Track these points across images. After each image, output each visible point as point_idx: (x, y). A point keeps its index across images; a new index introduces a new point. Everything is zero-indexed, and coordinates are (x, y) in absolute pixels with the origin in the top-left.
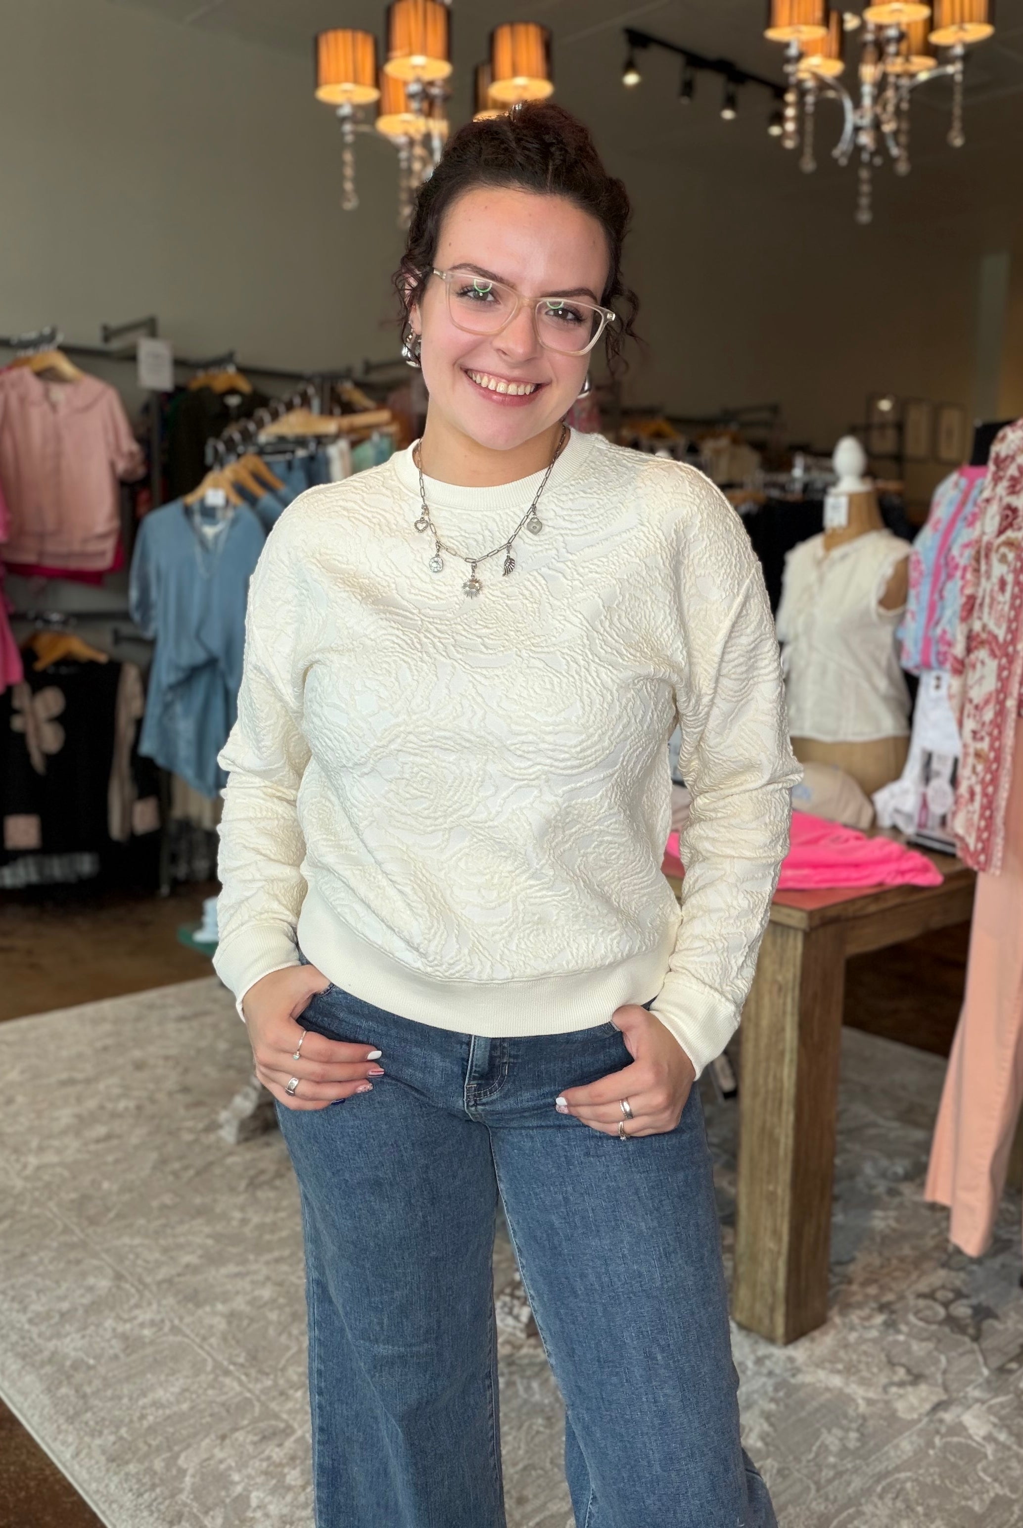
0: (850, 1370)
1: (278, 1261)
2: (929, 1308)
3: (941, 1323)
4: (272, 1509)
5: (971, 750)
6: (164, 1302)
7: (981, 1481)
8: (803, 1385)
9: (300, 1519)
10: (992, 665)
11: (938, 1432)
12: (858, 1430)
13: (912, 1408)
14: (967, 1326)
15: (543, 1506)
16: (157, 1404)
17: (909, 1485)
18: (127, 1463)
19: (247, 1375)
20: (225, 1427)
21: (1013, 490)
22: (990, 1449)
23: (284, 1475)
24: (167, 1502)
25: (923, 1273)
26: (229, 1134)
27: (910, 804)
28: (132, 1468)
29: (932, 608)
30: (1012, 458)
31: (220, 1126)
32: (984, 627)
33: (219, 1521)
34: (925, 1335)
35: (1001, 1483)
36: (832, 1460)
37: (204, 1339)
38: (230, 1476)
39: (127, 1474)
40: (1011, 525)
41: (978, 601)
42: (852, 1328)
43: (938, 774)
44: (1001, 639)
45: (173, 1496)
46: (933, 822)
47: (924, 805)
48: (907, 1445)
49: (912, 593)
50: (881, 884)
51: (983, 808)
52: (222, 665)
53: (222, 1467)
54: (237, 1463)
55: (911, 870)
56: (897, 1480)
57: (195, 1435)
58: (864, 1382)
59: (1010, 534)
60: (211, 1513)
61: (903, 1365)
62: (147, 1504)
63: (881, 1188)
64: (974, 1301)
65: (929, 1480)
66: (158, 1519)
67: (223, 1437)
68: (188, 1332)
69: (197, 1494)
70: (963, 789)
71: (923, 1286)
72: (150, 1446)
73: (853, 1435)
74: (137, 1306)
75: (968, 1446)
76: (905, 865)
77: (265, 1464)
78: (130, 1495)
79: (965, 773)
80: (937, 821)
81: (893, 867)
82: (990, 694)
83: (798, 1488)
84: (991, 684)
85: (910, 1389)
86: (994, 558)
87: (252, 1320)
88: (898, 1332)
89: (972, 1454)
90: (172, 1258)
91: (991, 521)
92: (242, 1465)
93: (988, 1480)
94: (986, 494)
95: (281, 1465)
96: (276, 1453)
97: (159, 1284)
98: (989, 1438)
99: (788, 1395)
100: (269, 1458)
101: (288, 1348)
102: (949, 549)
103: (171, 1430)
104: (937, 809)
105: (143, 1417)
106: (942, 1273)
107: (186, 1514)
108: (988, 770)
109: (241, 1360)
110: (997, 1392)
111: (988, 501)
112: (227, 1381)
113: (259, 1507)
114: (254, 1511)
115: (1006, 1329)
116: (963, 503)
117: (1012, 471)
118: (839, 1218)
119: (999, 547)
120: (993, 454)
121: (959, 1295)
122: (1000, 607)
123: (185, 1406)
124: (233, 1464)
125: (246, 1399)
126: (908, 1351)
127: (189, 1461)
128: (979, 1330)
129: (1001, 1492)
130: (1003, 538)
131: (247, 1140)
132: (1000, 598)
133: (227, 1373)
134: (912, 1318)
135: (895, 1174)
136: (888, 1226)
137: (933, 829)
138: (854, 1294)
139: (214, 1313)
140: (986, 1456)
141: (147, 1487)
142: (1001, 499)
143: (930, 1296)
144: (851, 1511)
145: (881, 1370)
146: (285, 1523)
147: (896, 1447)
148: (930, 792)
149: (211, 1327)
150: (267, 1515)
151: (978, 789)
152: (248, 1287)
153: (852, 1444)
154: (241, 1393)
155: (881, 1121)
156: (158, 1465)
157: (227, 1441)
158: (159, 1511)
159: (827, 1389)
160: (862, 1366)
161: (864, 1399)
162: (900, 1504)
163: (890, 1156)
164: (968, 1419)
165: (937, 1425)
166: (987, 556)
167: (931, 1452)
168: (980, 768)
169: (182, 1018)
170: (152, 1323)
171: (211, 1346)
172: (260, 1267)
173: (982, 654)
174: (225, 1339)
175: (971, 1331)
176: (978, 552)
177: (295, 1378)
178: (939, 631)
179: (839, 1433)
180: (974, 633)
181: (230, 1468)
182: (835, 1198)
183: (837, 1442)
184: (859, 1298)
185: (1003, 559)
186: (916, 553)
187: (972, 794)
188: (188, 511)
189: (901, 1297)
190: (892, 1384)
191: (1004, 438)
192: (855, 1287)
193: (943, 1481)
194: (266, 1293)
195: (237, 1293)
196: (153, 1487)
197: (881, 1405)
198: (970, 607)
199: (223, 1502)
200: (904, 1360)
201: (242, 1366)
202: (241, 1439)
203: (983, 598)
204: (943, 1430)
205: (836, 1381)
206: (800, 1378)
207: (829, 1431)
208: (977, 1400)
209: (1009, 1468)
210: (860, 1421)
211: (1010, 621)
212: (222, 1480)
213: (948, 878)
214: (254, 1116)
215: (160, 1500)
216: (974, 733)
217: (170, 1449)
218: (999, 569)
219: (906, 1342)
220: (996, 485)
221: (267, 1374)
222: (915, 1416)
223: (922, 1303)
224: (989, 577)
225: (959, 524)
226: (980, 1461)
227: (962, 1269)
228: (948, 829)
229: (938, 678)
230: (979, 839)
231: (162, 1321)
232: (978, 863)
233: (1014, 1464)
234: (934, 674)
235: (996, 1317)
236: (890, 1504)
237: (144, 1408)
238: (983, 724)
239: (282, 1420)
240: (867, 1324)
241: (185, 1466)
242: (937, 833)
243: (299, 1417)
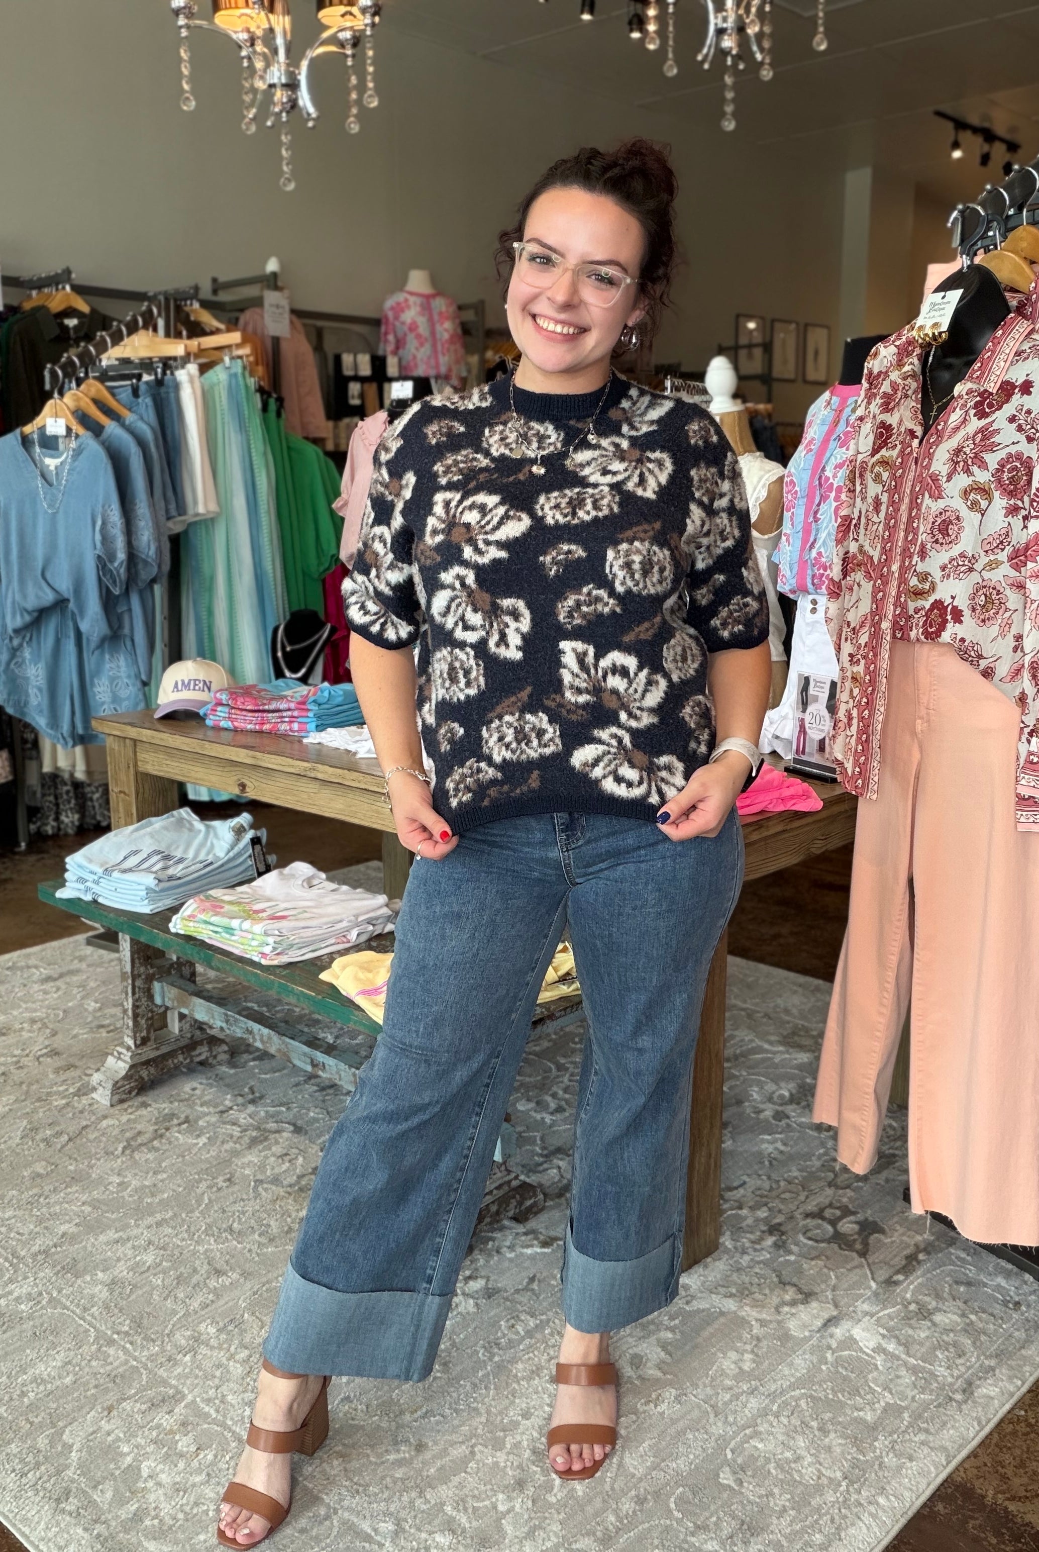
0: (743, 1293)
1: (159, 1224)
2: (818, 1227)
3: (829, 1241)
4: (164, 1478)
5: (849, 674)
6: (42, 1274)
7: (872, 1391)
8: (699, 1311)
9: (194, 1485)
10: (867, 586)
11: (829, 1347)
12: (752, 1352)
13: (805, 1326)
14: (855, 1240)
15: (444, 1452)
16: (38, 1380)
17: (803, 1403)
18: (9, 1443)
19: (131, 1343)
20: (111, 1398)
21: (887, 408)
22: (879, 1361)
23: (177, 1442)
24: (52, 1482)
25: (811, 1193)
26: (102, 1097)
27: (789, 730)
28: (13, 1448)
29: (807, 531)
30: (886, 374)
31: (94, 1089)
32: (861, 548)
33: (109, 1495)
34: (814, 1253)
35: (891, 1393)
36: (728, 1383)
37: (85, 1309)
38: (119, 1447)
39: (7, 1454)
40: (885, 443)
41: (854, 522)
42: (744, 1252)
43: (816, 699)
44: (876, 560)
45: (59, 1472)
46: (811, 748)
47: (802, 730)
48: (801, 1363)
49: (787, 515)
50: (762, 812)
51: (860, 732)
52: (72, 605)
53: (110, 1439)
54: (125, 1433)
55: (792, 797)
56: (792, 1397)
57: (80, 1408)
58: (756, 1305)
59: (883, 452)
60: (100, 1487)
61: (795, 1285)
62: (31, 1484)
63: (768, 1113)
64: (860, 1217)
65: (822, 1395)
66: (43, 1498)
67: (110, 1409)
68: (68, 1303)
69: (84, 1468)
70: (841, 714)
71: (811, 1207)
72: (32, 1423)
73: (747, 1356)
74: (11, 1281)
75: (859, 1358)
76: (787, 793)
77: (154, 1433)
78: (13, 1475)
79: (843, 696)
80: (816, 746)
81: (776, 794)
82: (866, 616)
83: (696, 1414)
84: (866, 606)
85: (801, 1307)
86: (869, 477)
87: (135, 1286)
88: (790, 1252)
89: (863, 1367)
90: (46, 1228)
91: (865, 441)
92: (130, 1435)
93: (879, 1389)
94: (860, 412)
95: (171, 1432)
96: (166, 1421)
97: (35, 1255)
98: (879, 1350)
99: (683, 1323)
100: (158, 1426)
101: (174, 1312)
102: (823, 469)
103: (55, 1406)
104: (815, 735)
105: (23, 1394)
106: (829, 1192)
107: (74, 1490)
108: (864, 693)
109: (126, 1328)
110: (885, 1305)
111: (861, 419)
112: (111, 1351)
113: (150, 1477)
114: (146, 1481)
115: (893, 1242)
116: (836, 423)
117: (886, 387)
118: (728, 1145)
119: (873, 466)
120: (866, 371)
121: (847, 1212)
122: (875, 527)
123: (68, 1380)
124: (122, 1435)
125: (132, 1367)
126: (800, 1272)
127: (74, 1436)
128: (866, 1244)
129: (892, 1402)
130: (877, 456)
131: (122, 1101)
132: (875, 519)
133: (111, 1342)
134: (801, 1238)
135: (782, 1097)
136: (776, 1149)
137: (811, 754)
138: (745, 1218)
139: (95, 1282)
140: (877, 1368)
141: (32, 1466)
142: (874, 417)
143: (819, 1214)
144: (748, 1431)
145: (772, 1290)
146: (178, 1490)
147: (791, 1365)
148: (808, 718)
149: (93, 1296)
150: (159, 1484)
151: (855, 713)
152: (130, 1253)
153: (747, 1366)
154: (127, 1362)
155: (766, 1046)
156: (42, 1442)
157: (115, 1413)
158: (45, 1489)
159: (722, 1314)
160: (755, 1289)
161: (757, 1320)
162: (795, 1421)
163: (776, 1080)
164: (858, 1332)
165: (829, 1340)
166: (861, 476)
167: (824, 1367)
168: (856, 691)
169: (49, 979)
170: (30, 1298)
171: (93, 1316)
172: (141, 1232)
173: (858, 576)
174: (107, 1307)
175: (858, 1246)
176: (853, 472)
177: (183, 1342)
178: (814, 553)
179: (733, 1355)
180: (850, 555)
181: (118, 1439)
182: (725, 1125)
183: (733, 1366)
184: (750, 1221)
185: (878, 478)
186: (790, 475)
187: (850, 718)
188: (26, 441)
189: (791, 1218)
190: (784, 1303)
191: (876, 354)
192: (745, 1212)
193: (835, 1393)
194: (149, 1258)
195: (119, 1260)
196: (38, 1465)
197: (773, 1325)
198: (846, 527)
199: (112, 1474)
200: (795, 1280)
201: (127, 1334)
202: (128, 1408)
203: (859, 518)
204: (834, 1345)
205: (731, 1305)
206: (696, 1305)
207: (725, 1354)
208: (866, 1314)
209: (898, 1377)
210: (754, 1343)
211: (884, 542)
212: (110, 1452)
213: (828, 803)
214: (127, 1077)
215: (45, 1478)
216: (851, 655)
217: (53, 1425)
218: (873, 489)
219: (795, 1262)
220: (869, 403)
221: (153, 1341)
222: (807, 1334)
223: (809, 1222)
224: (864, 499)
225: (833, 444)
226: (871, 1372)
227: (848, 1187)
228: (827, 755)
229: (814, 602)
230: (856, 763)
231: (40, 1294)
232: (856, 787)
233: (903, 1372)
234: (811, 597)
235: (882, 1231)
236: (785, 1421)
237: (23, 1385)
238: (859, 648)
239: (171, 1386)
240: (758, 1247)
241: (71, 1441)
242: (816, 759)
243: (188, 1382)
